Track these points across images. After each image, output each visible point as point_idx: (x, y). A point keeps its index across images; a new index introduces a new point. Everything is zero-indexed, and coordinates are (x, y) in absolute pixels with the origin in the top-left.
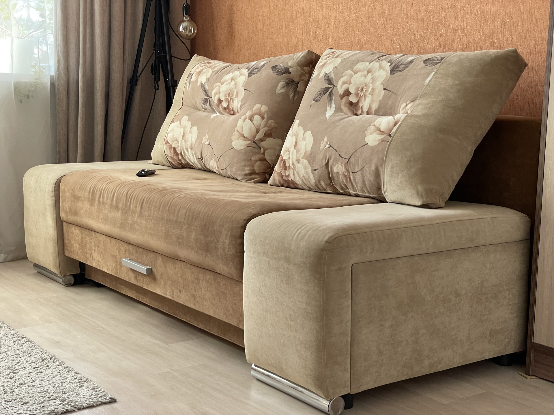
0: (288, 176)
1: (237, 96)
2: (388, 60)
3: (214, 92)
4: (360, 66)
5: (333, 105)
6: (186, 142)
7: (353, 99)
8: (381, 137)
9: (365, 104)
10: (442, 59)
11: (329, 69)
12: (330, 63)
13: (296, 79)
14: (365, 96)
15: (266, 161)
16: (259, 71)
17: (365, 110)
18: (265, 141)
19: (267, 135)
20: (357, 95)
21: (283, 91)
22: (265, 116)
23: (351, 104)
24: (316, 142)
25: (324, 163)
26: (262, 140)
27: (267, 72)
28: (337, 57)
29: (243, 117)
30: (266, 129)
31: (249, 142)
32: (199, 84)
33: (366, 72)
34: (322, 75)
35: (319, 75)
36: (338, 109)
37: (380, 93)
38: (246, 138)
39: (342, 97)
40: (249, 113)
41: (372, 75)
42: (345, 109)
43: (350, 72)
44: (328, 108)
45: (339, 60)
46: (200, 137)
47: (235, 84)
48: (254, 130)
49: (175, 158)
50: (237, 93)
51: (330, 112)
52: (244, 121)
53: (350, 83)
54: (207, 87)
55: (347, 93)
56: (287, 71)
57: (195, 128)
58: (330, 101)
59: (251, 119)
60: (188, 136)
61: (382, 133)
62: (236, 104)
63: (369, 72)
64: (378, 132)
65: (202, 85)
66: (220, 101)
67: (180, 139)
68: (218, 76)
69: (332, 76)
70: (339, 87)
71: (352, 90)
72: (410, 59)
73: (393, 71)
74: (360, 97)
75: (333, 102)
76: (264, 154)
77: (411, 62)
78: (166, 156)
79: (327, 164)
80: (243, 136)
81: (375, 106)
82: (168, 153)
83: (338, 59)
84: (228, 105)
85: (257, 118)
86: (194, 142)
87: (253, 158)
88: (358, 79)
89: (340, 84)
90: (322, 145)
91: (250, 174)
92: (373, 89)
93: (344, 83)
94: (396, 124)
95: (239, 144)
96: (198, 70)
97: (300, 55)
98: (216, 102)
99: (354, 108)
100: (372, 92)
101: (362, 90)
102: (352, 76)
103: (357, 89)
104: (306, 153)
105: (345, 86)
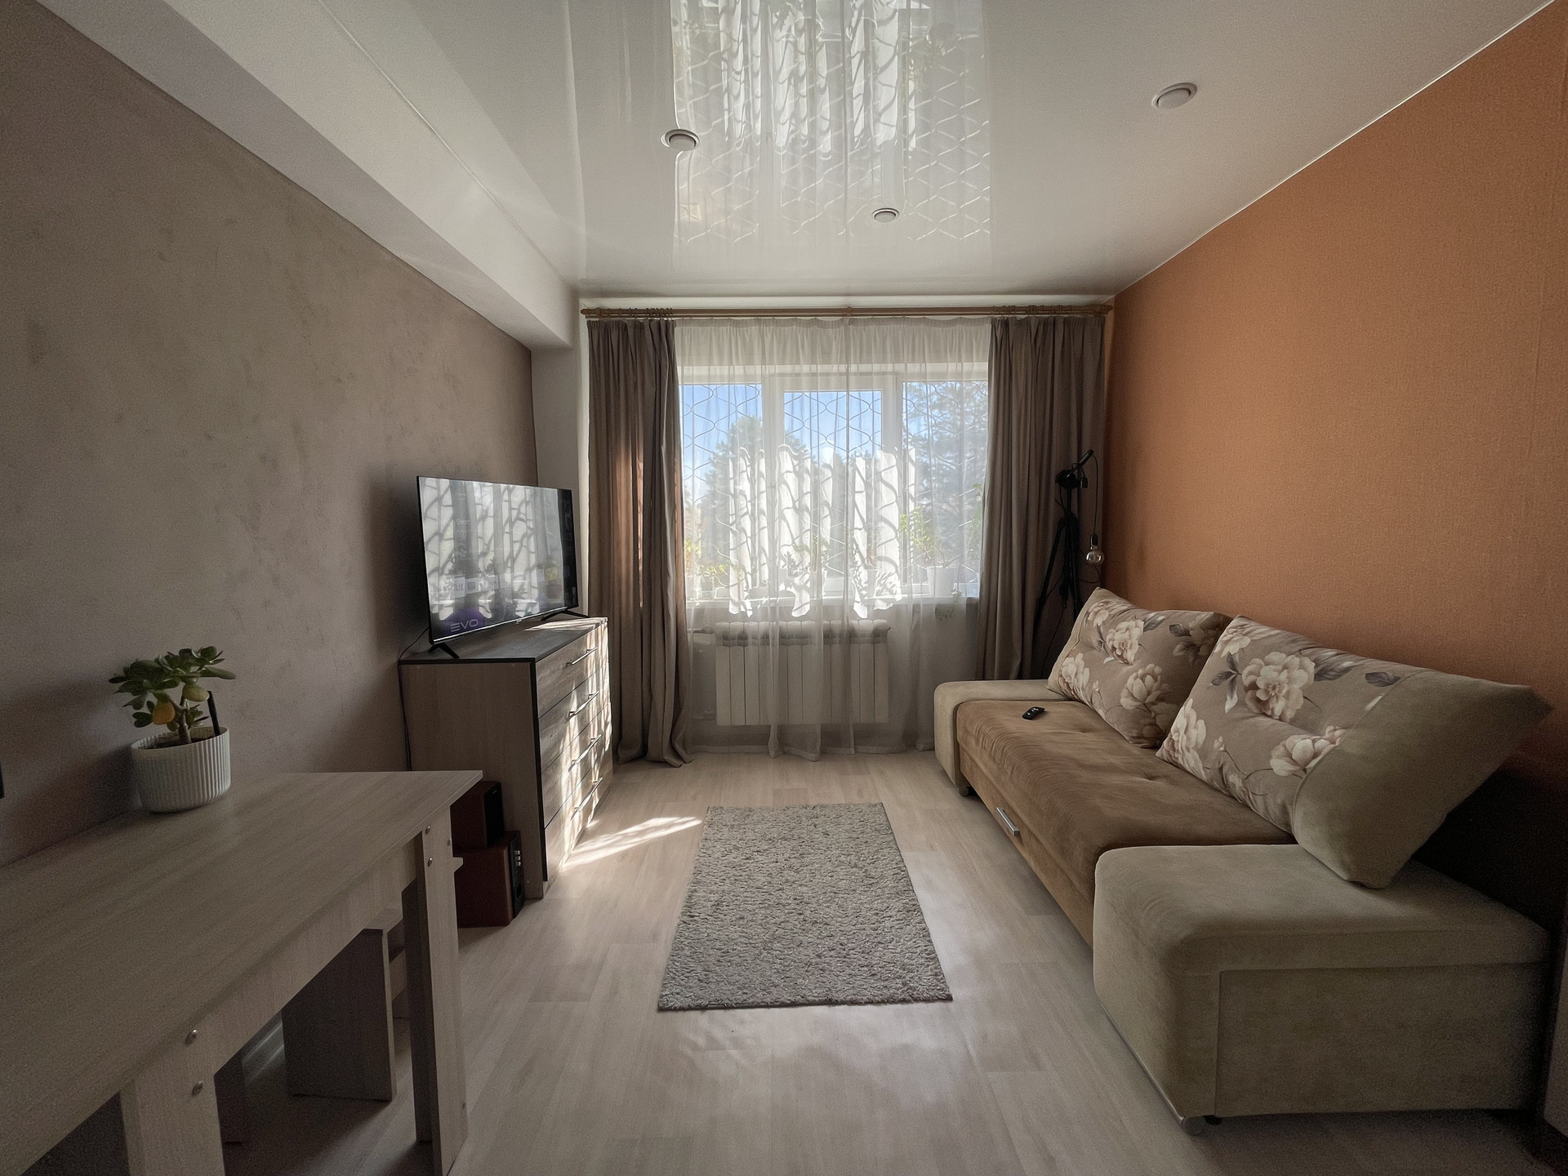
0: (1177, 758)
1: (1130, 648)
2: (1314, 657)
3: (1109, 637)
4: (1274, 656)
5: (1235, 696)
6: (1079, 680)
7: (1261, 695)
8: (1291, 768)
9: (1278, 707)
10: (1397, 679)
11: (1233, 649)
12: (1237, 641)
13: (1198, 643)
14: (1277, 697)
15: (1157, 726)
16: (1155, 627)
17: (1277, 712)
18: (1156, 704)
19: (1160, 699)
20: (1266, 692)
21: (1181, 654)
22: (1159, 677)
23: (1258, 700)
24: (1210, 737)
25: (1217, 766)
26: (1153, 704)
27: (1163, 631)
28: (1246, 635)
29: (1134, 674)
30: (1158, 693)
31: (1138, 703)
32: (1095, 625)
33: (1280, 668)
34: (1224, 653)
35: (1221, 651)
36: (1241, 703)
37: (1298, 702)
38: (1135, 699)
39: (1247, 689)
40: (1140, 672)
41: (1288, 672)
42: (1251, 704)
43: (1258, 661)
44: (1228, 698)
45: (1247, 640)
46: (1091, 681)
47: (1130, 636)
48: (1145, 691)
49: (1068, 691)
50: (1131, 645)
51: (1229, 705)
52: (1135, 678)
53: (1259, 676)
54: (1102, 630)
55: (1254, 687)
56: (1186, 633)
57: (1087, 670)
58: (1232, 690)
59: (1143, 678)
60: (1080, 676)
61: (1294, 762)
62: (1130, 655)
63: (1285, 667)
64: (1288, 759)
65: (1098, 627)
66: (1114, 648)
67: (1073, 677)
68: (1114, 621)
69: (1237, 659)
70: (1244, 676)
71: (1261, 684)
72: (1346, 664)
73: (1320, 675)
74: (1271, 697)
75: (1235, 692)
76: (1154, 718)
77: (1347, 670)
78: (1061, 687)
79: (1221, 769)
80: (1132, 695)
81: (1290, 714)
82: (1062, 685)
83: (1246, 638)
84: (1122, 654)
85: (1149, 678)
86: (1085, 684)
87: (1142, 722)
88: (1268, 674)
89: (1245, 672)
90: (1216, 744)
91: (1138, 738)
92: (1288, 692)
93: (1250, 673)
94: (1315, 755)
95: (1127, 703)
96: (1096, 610)
97: (1204, 616)
98: (1110, 647)
99: (1263, 707)
100: (1287, 696)
101: (1274, 688)
102: (1261, 667)
103: (1267, 685)
104: (1197, 744)
105: (1252, 678)
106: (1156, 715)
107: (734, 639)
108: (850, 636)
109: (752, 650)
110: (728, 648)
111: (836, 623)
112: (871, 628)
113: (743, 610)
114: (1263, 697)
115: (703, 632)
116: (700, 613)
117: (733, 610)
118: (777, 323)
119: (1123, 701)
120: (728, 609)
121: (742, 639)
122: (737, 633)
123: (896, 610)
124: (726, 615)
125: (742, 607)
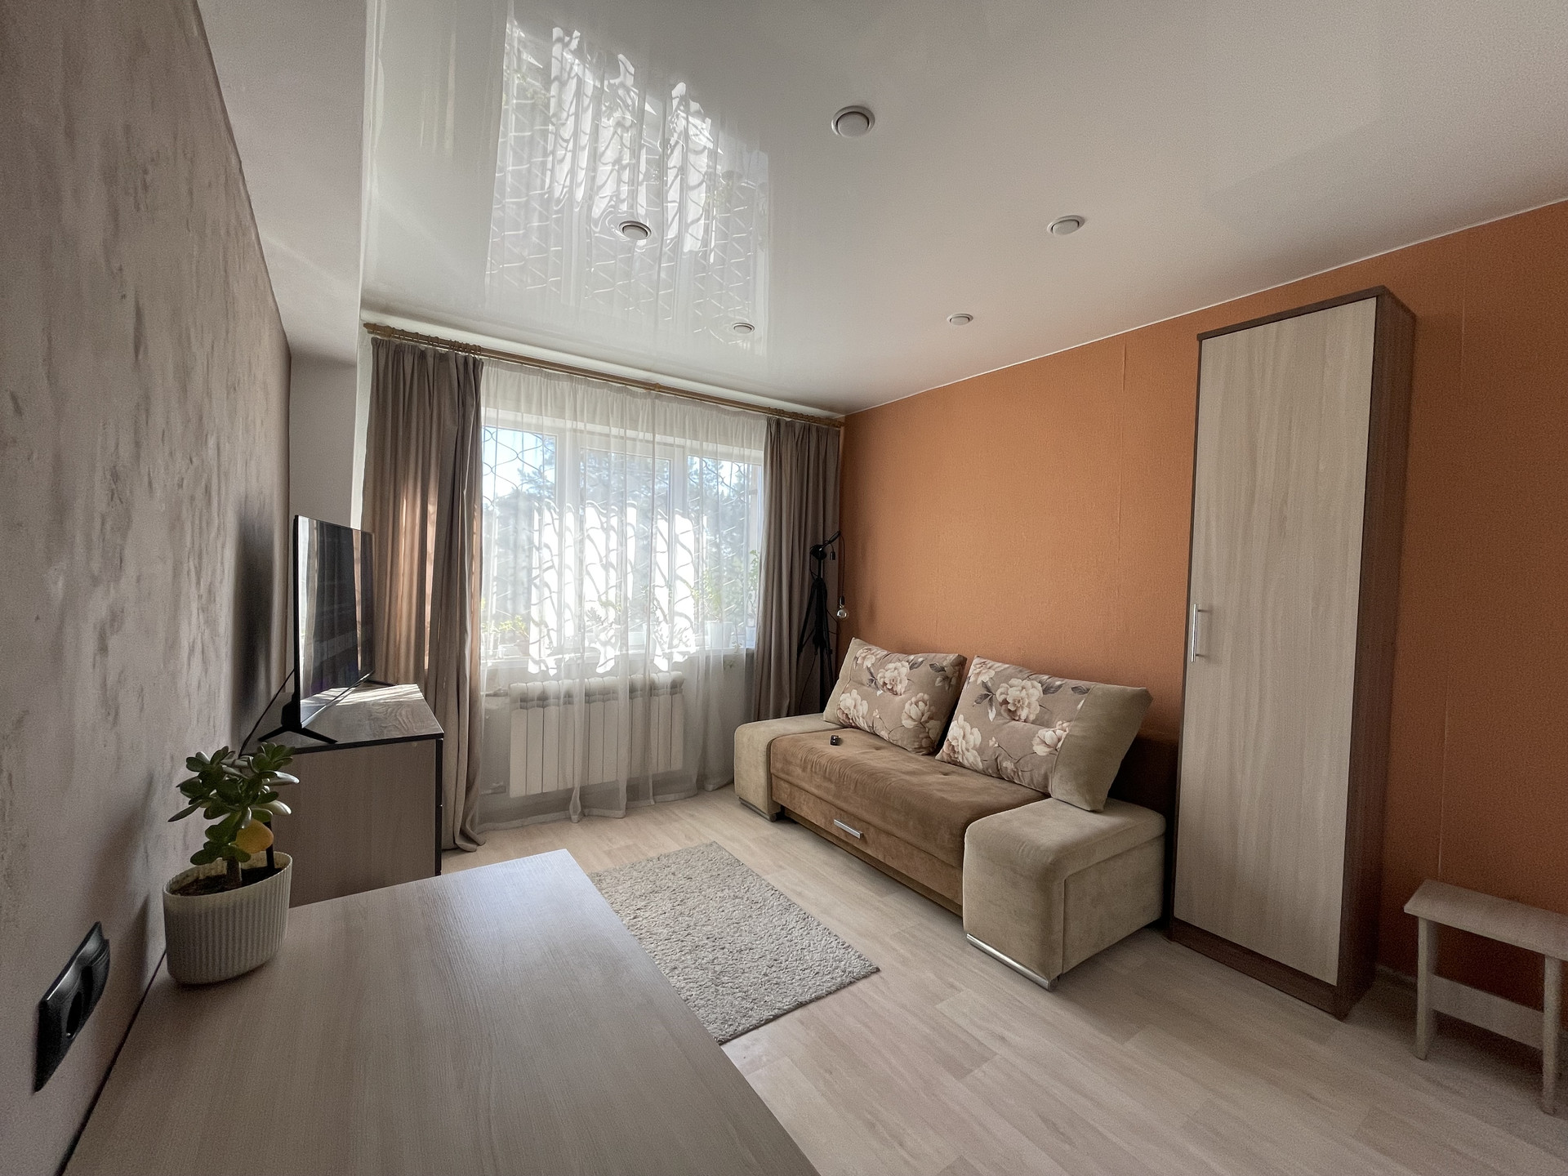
0: (957, 758)
1: (900, 683)
2: (1038, 680)
3: (879, 675)
4: (1014, 681)
5: (994, 709)
6: (857, 712)
7: (1011, 707)
8: (1048, 750)
9: (1023, 714)
10: (1088, 690)
11: (985, 678)
12: (985, 673)
13: (950, 676)
14: (1022, 708)
16: (918, 666)
17: (1023, 718)
18: (928, 722)
19: (930, 718)
20: (1014, 705)
21: (942, 685)
22: (928, 702)
23: (1010, 710)
24: (985, 738)
25: (994, 758)
26: (926, 722)
27: (925, 669)
28: (990, 668)
29: (909, 702)
30: (929, 713)
31: (916, 722)
32: (863, 666)
33: (1020, 688)
34: (979, 682)
35: (976, 681)
36: (998, 714)
37: (1036, 709)
38: (912, 720)
39: (1001, 704)
40: (913, 699)
41: (1026, 691)
42: (1005, 714)
43: (1005, 685)
44: (990, 711)
45: (992, 673)
46: (870, 710)
47: (899, 673)
48: (920, 714)
49: (847, 720)
50: (901, 680)
51: (992, 715)
52: (911, 704)
53: (1007, 695)
54: (872, 671)
55: (1005, 702)
56: (943, 669)
57: (865, 702)
58: (991, 705)
59: (916, 704)
60: (859, 708)
61: (1048, 746)
62: (899, 688)
63: (1023, 688)
64: (1044, 745)
65: (868, 669)
66: (885, 684)
67: (852, 709)
68: (881, 663)
69: (990, 684)
70: (997, 696)
71: (1009, 700)
72: (1058, 683)
73: (1045, 691)
74: (1018, 708)
75: (994, 707)
77: (1060, 686)
78: (839, 718)
79: (996, 759)
80: (911, 717)
81: (1032, 717)
82: (840, 716)
83: (990, 670)
84: (893, 688)
85: (921, 704)
86: (865, 713)
87: (920, 736)
88: (1013, 694)
89: (998, 693)
90: (991, 743)
91: (919, 748)
92: (1029, 703)
93: (1002, 694)
94: (1059, 740)
95: (909, 724)
96: (863, 655)
97: (952, 657)
98: (881, 683)
99: (1013, 715)
100: (1029, 705)
101: (1019, 702)
102: (1008, 689)
103: (1014, 700)
104: (975, 746)
105: (1003, 697)
106: (929, 730)
107: (533, 700)
108: (652, 689)
109: (553, 711)
110: (525, 711)
111: (638, 677)
112: (669, 680)
113: (543, 668)
114: (1013, 709)
115: (495, 695)
116: (493, 675)
117: (533, 669)
118: (589, 384)
119: (904, 722)
120: (527, 668)
121: (543, 700)
122: (537, 693)
123: (691, 661)
124: (524, 675)
125: (542, 665)
